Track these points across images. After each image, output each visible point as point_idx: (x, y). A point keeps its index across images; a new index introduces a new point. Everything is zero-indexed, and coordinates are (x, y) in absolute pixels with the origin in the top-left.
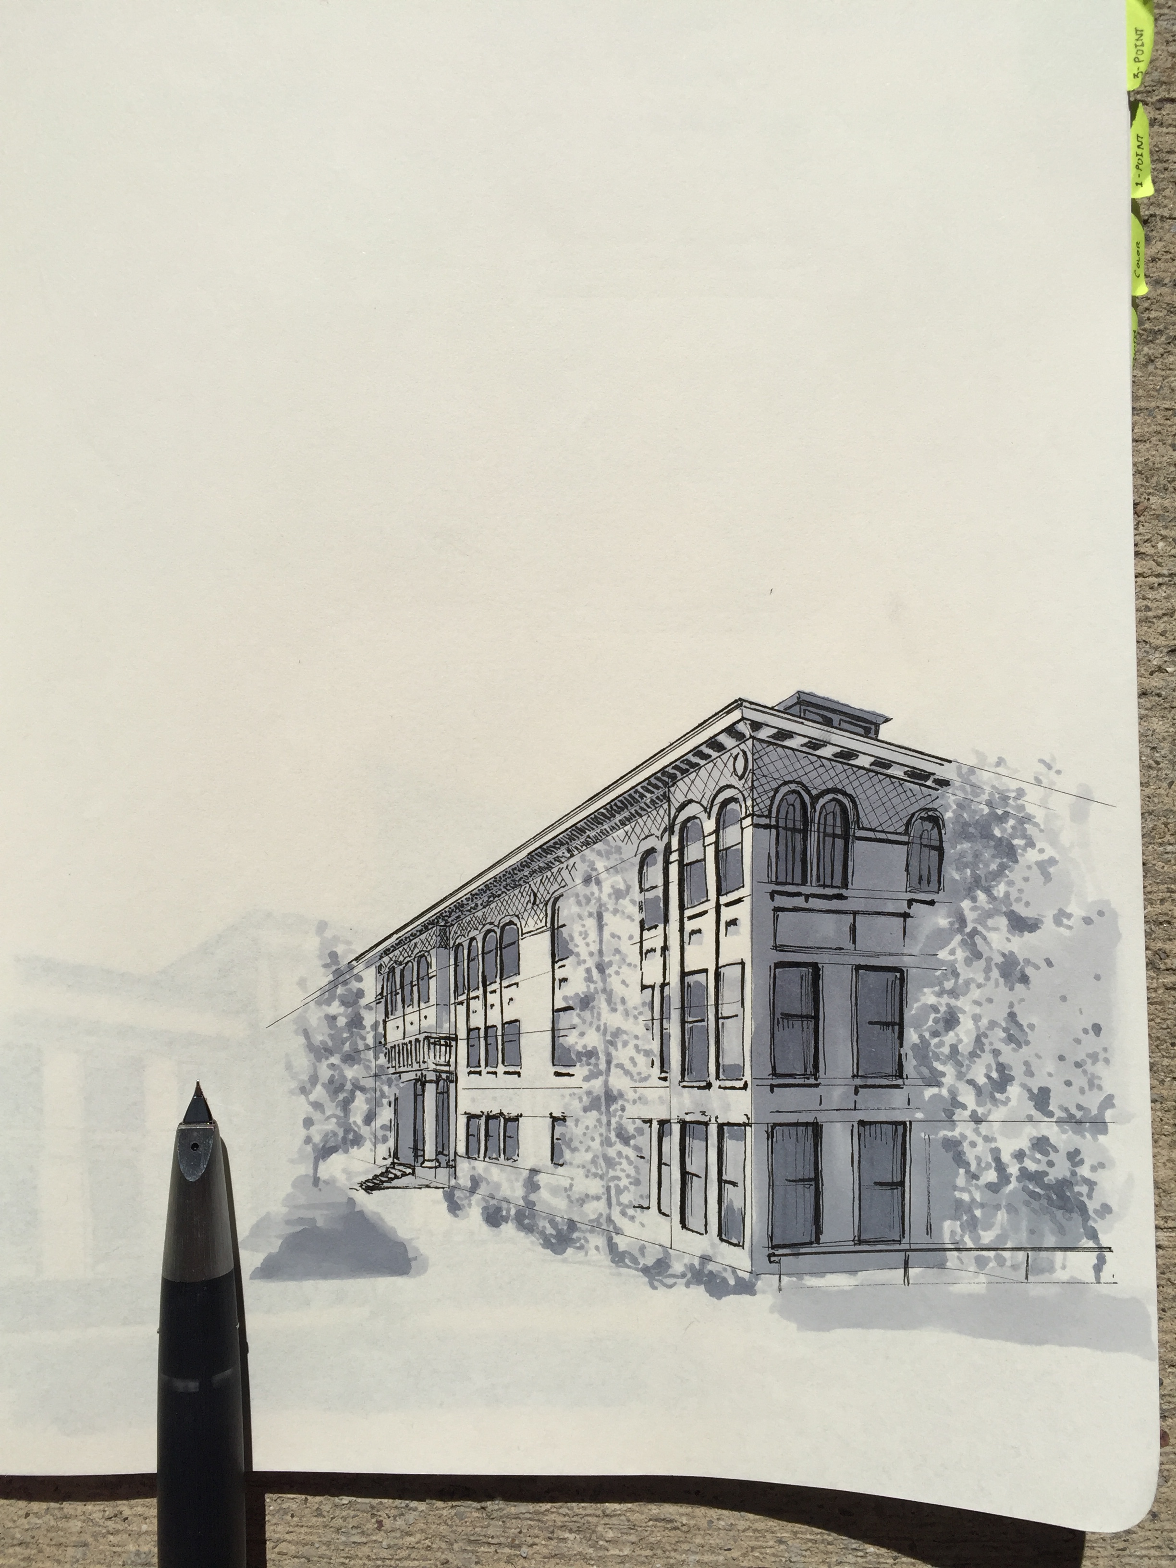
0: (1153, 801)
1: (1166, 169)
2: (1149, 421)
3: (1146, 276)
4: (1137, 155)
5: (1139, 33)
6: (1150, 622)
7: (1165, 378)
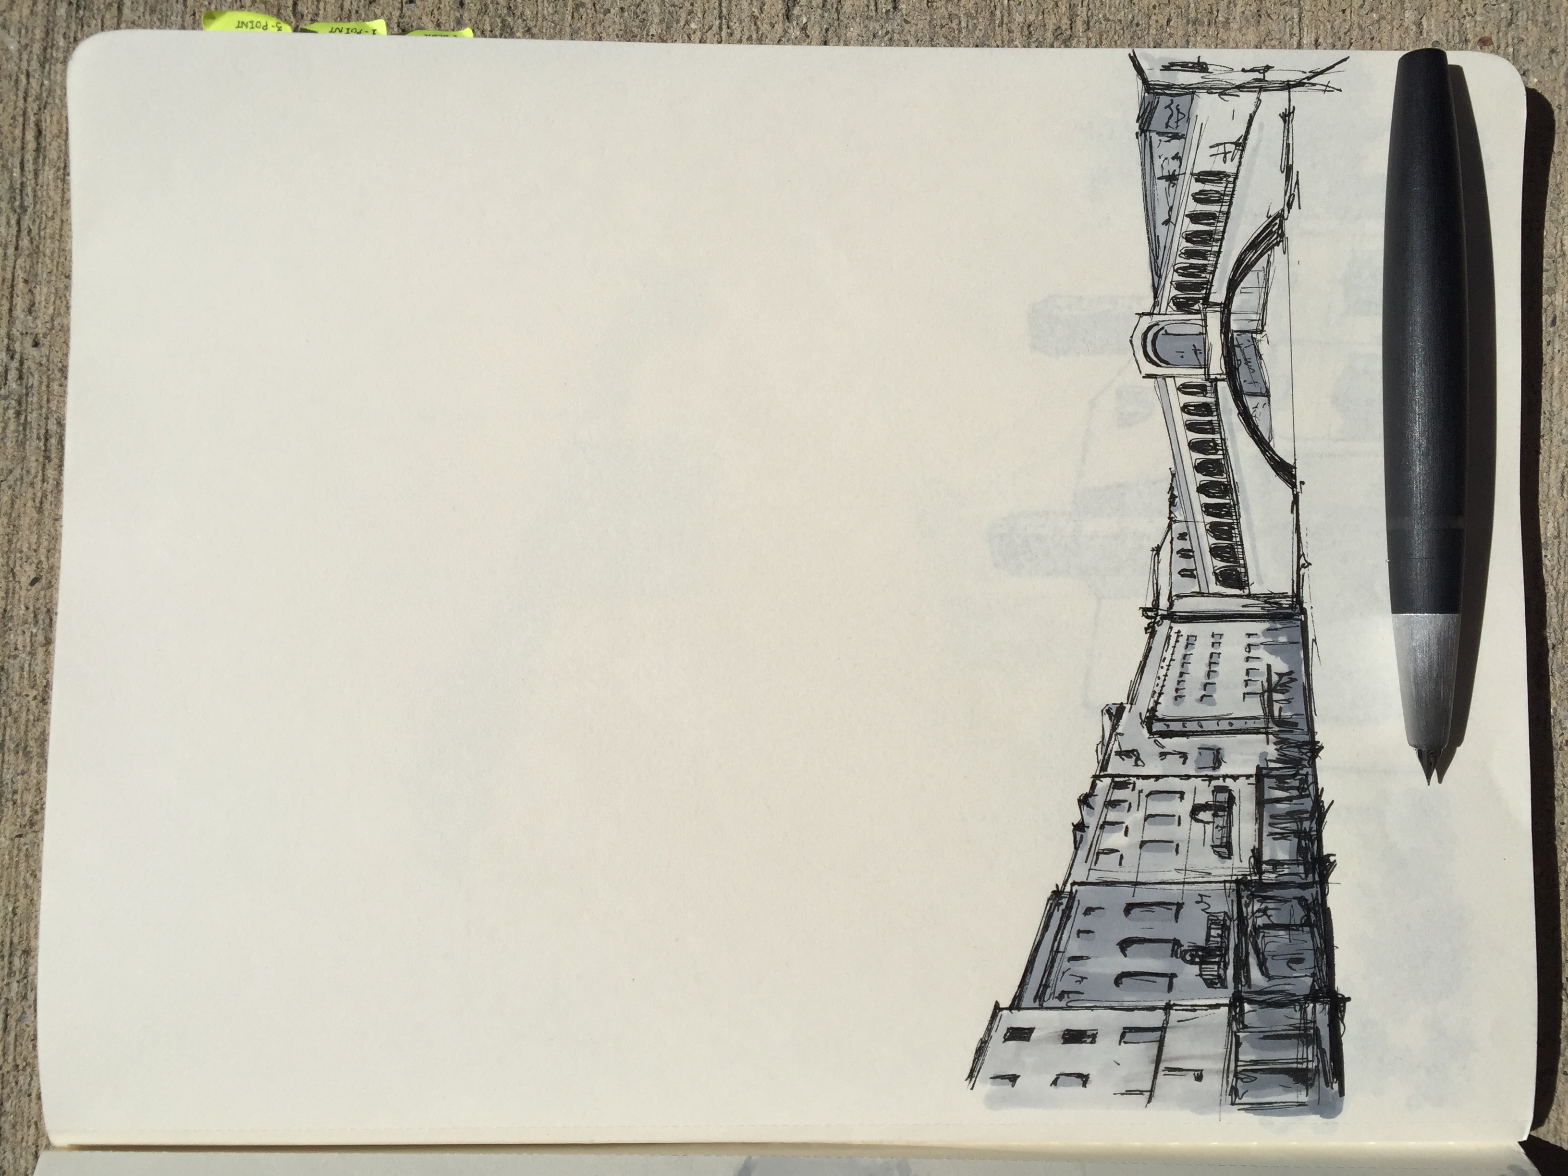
0: (921, 37)
7: (544, 18)
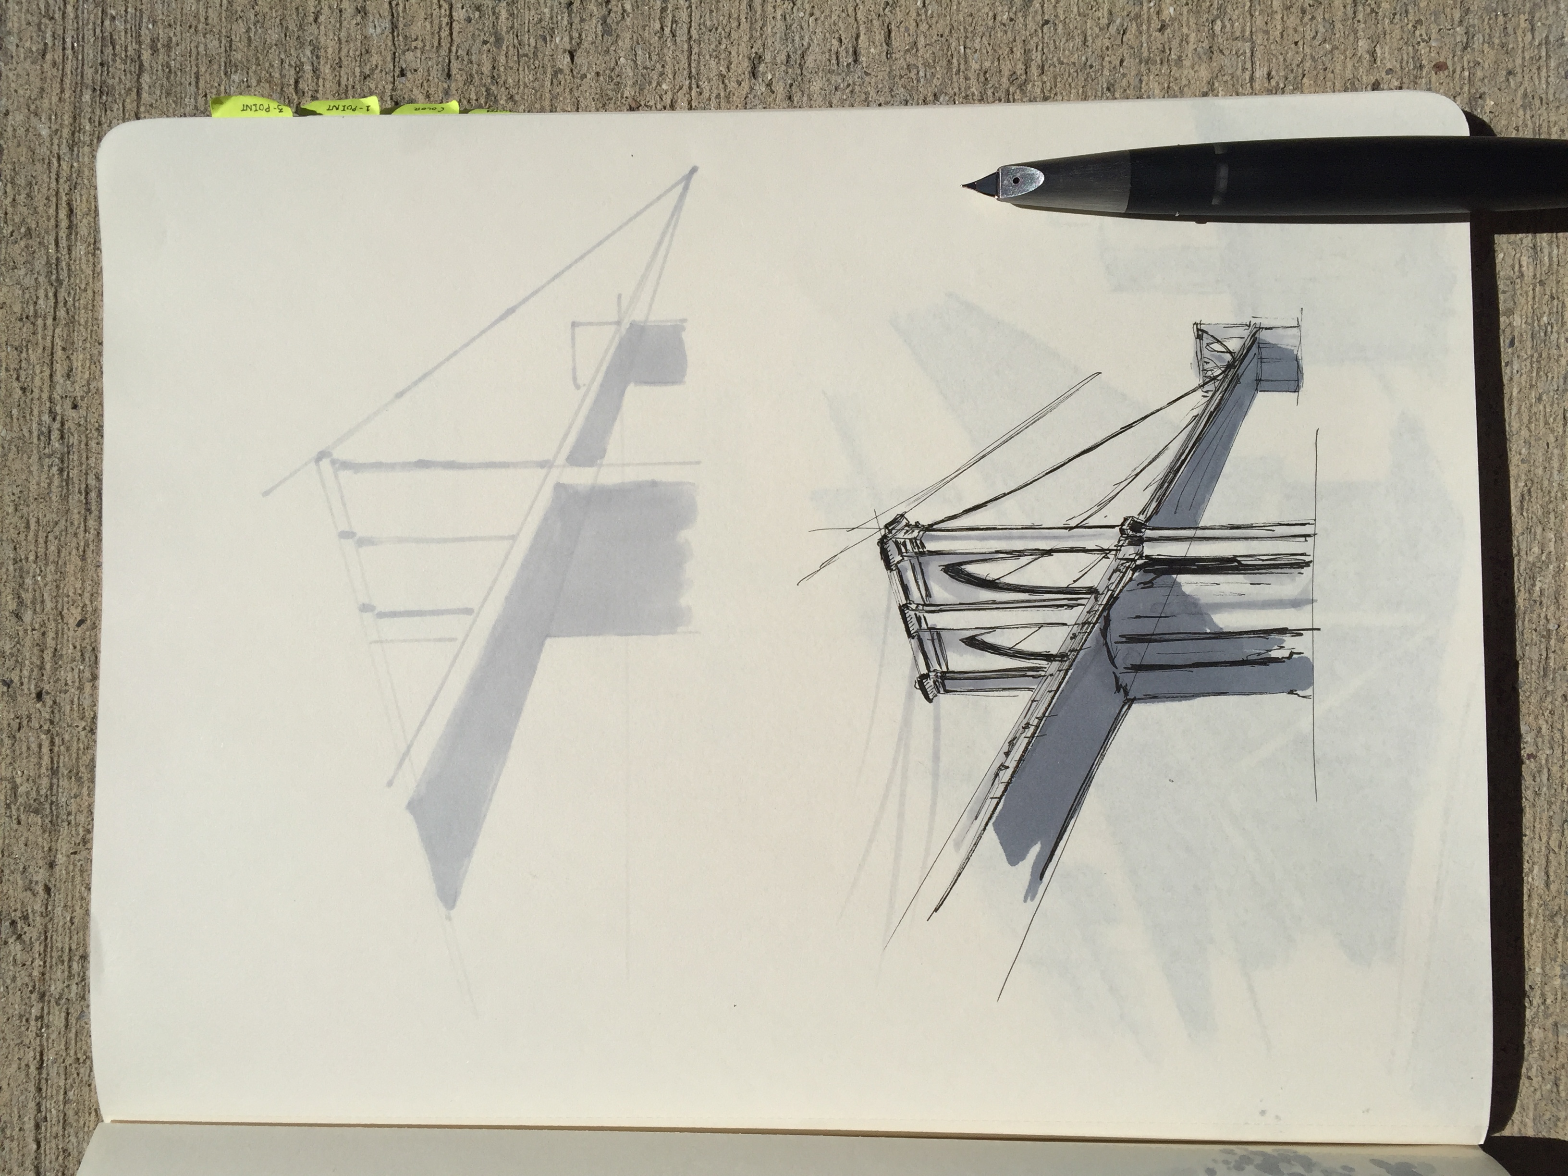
1: (353, 87)
2: (561, 99)
3: (442, 102)
4: (344, 110)
5: (246, 108)
6: (729, 94)
